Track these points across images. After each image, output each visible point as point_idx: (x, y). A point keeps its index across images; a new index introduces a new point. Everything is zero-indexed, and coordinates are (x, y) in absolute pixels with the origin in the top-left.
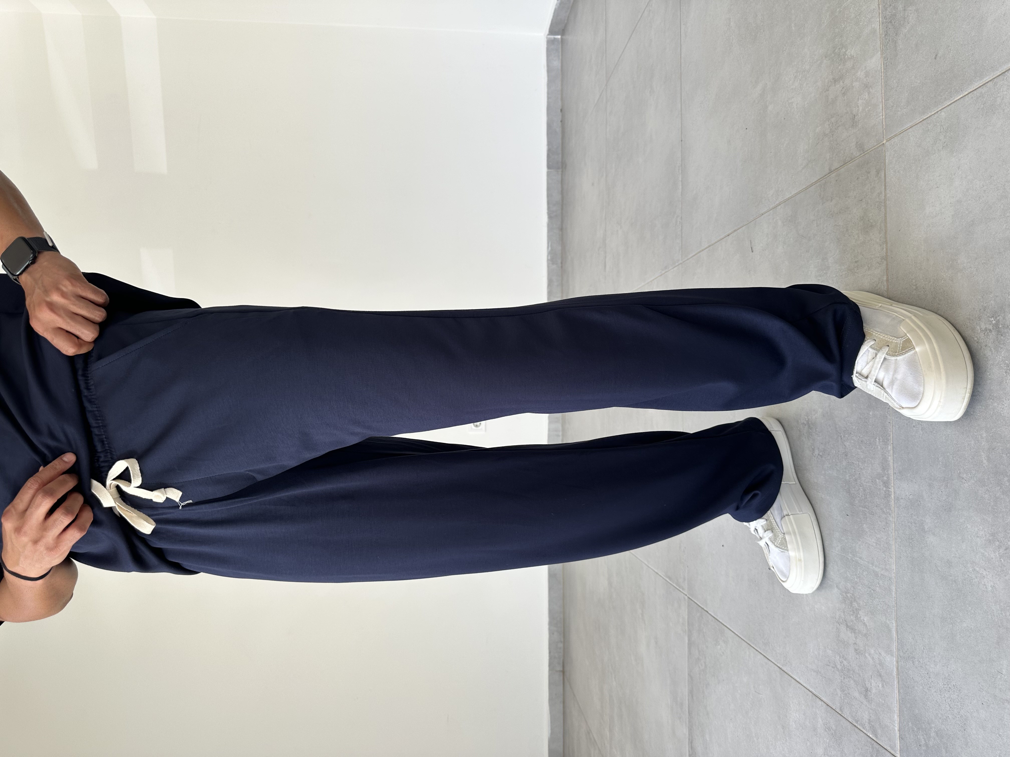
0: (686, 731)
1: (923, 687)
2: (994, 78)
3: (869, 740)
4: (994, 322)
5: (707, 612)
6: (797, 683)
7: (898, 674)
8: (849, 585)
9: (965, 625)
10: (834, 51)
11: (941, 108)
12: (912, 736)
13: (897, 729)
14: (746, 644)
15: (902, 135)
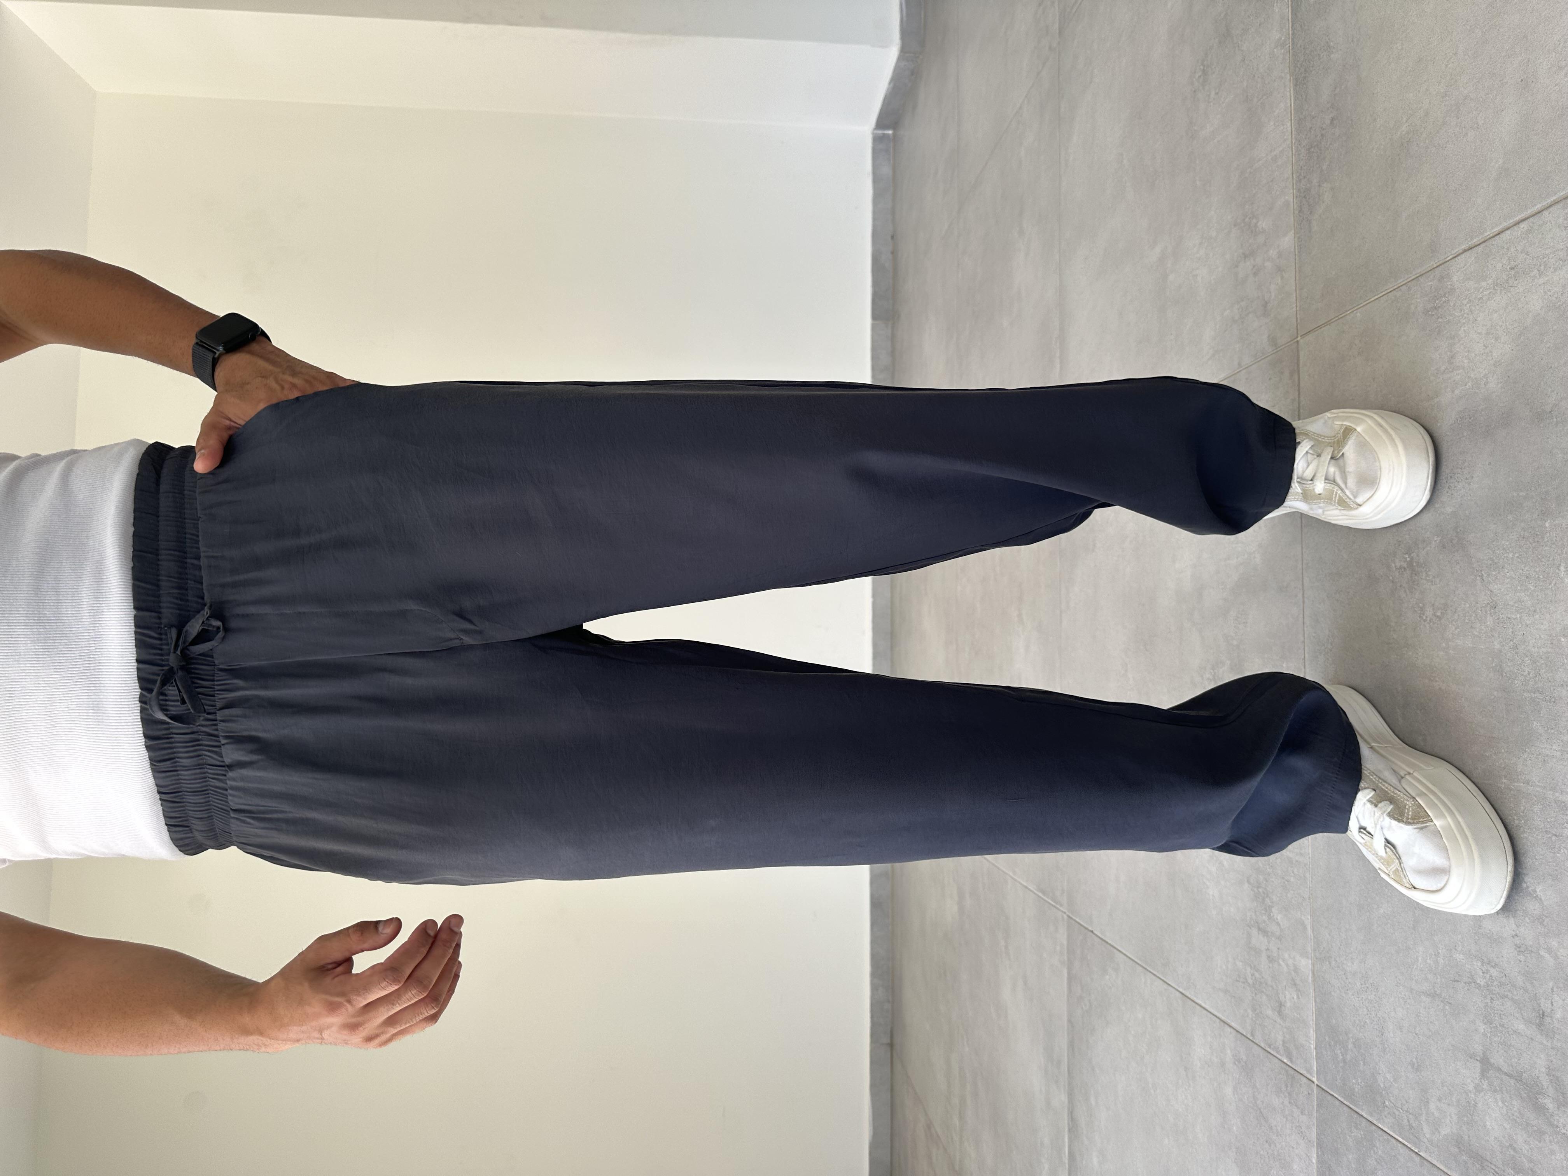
0: (1064, 1098)
1: (1340, 991)
2: (1409, 282)
3: (1284, 1066)
4: (1408, 559)
5: (1092, 932)
6: (1202, 1009)
7: (1314, 981)
8: (1261, 878)
9: (1382, 911)
10: (1244, 220)
11: (1356, 308)
12: (1329, 1053)
13: (1313, 1047)
14: (1141, 968)
15: (1317, 332)
